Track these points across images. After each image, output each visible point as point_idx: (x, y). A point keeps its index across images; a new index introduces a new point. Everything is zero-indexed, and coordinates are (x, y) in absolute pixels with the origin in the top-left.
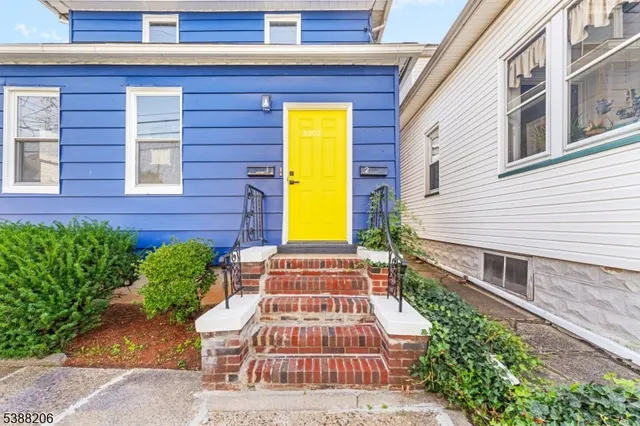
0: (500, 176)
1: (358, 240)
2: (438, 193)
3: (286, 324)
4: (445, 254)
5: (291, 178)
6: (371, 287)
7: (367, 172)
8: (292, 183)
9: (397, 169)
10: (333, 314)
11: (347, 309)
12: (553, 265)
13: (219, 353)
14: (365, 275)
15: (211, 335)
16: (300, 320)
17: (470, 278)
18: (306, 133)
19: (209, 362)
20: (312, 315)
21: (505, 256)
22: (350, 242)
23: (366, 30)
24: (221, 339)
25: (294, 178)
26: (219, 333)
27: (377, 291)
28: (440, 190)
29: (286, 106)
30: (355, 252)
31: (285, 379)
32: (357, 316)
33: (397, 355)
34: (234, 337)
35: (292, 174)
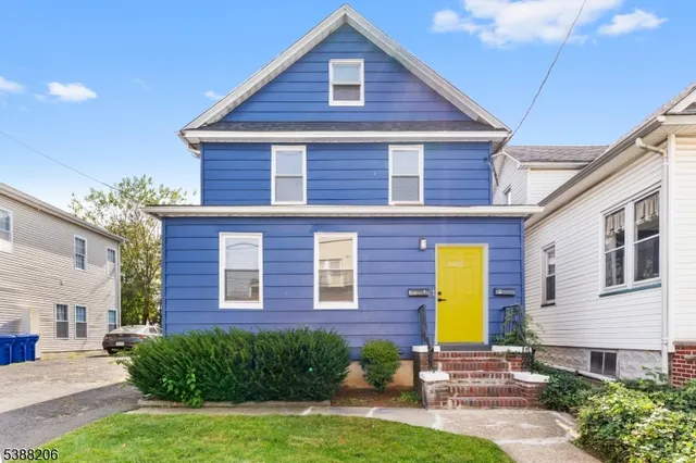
0: (601, 296)
1: (493, 341)
2: (553, 304)
3: (462, 385)
4: (561, 356)
5: (440, 297)
6: (510, 366)
7: (500, 292)
8: (440, 300)
9: (522, 290)
10: (490, 379)
11: (498, 376)
12: (628, 353)
13: (437, 391)
14: (504, 361)
15: (432, 383)
16: (469, 383)
17: (580, 372)
18: (450, 264)
19: (431, 396)
20: (477, 380)
21: (604, 351)
22: (487, 343)
23: (485, 159)
24: (438, 385)
25: (442, 297)
26: (437, 382)
27: (514, 369)
28: (556, 301)
29: (437, 246)
30: (490, 349)
31: (472, 404)
32: (503, 380)
33: (531, 392)
34: (446, 384)
35: (439, 293)
